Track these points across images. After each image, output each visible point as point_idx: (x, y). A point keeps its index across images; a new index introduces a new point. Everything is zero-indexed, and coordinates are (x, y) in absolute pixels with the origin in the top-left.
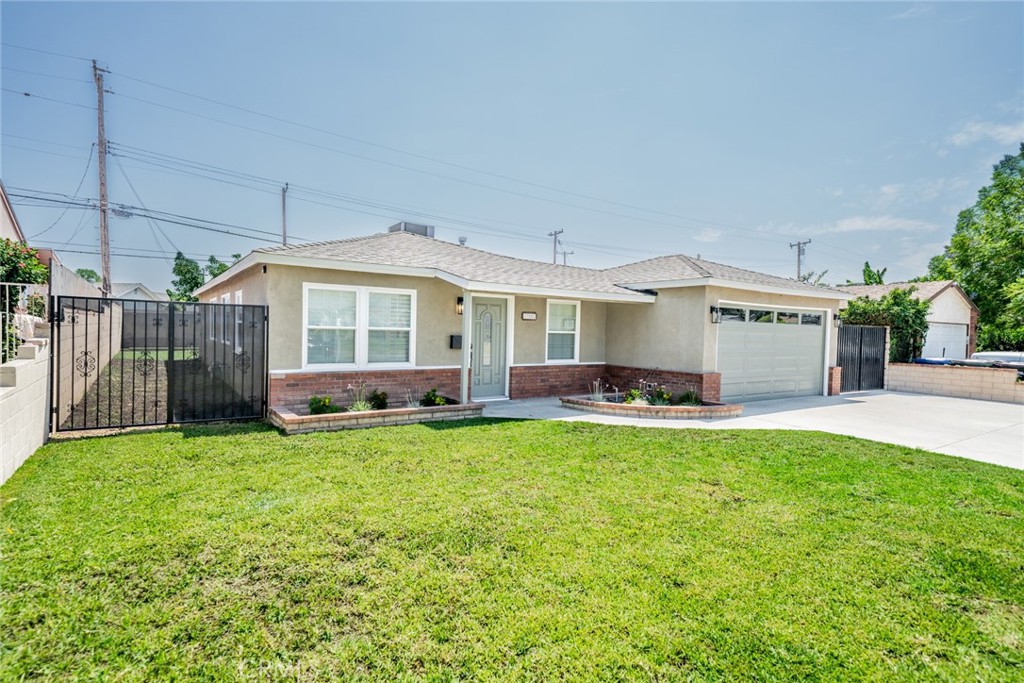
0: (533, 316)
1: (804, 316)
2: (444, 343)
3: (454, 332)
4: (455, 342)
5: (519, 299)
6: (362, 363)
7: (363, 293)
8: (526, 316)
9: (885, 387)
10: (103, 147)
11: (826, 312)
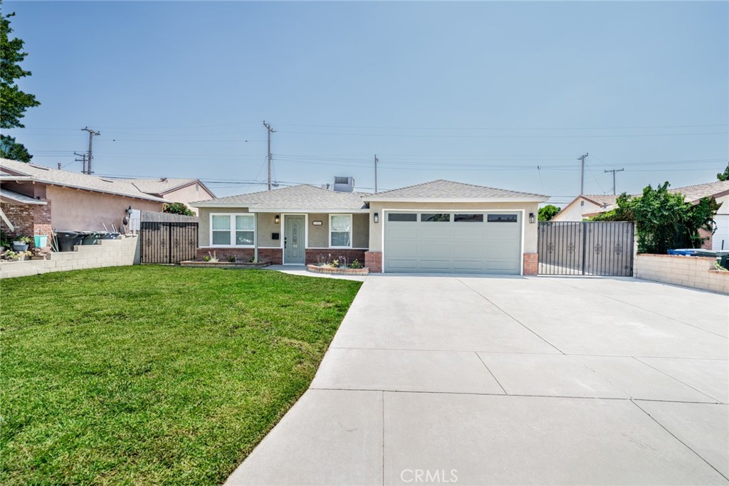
0: (320, 223)
1: (489, 216)
2: (270, 237)
3: (275, 231)
4: (276, 236)
5: (310, 215)
6: (233, 245)
7: (233, 215)
8: (315, 223)
9: (634, 275)
10: (270, 156)
11: (521, 212)
